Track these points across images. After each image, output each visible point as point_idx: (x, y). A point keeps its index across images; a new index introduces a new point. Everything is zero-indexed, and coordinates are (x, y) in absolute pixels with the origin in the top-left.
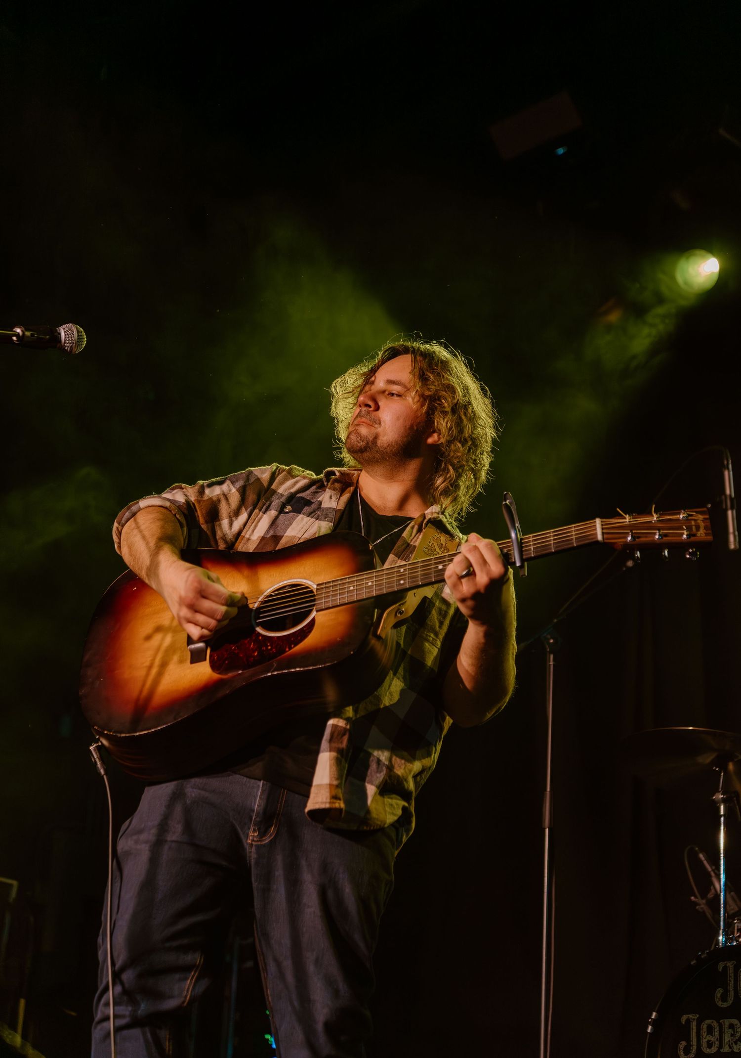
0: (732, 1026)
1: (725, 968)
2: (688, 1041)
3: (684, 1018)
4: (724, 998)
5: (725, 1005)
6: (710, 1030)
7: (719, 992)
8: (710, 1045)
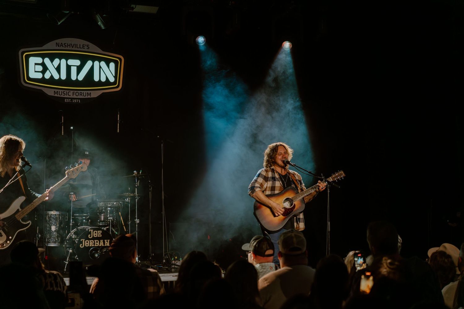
0: (92, 242)
1: (91, 231)
2: (82, 244)
3: (81, 240)
4: (90, 236)
5: (90, 238)
6: (87, 242)
7: (89, 235)
8: (87, 245)
